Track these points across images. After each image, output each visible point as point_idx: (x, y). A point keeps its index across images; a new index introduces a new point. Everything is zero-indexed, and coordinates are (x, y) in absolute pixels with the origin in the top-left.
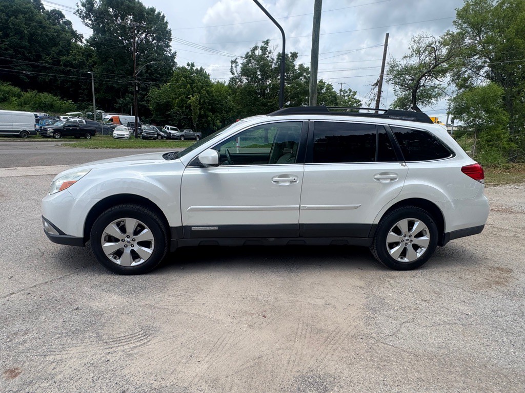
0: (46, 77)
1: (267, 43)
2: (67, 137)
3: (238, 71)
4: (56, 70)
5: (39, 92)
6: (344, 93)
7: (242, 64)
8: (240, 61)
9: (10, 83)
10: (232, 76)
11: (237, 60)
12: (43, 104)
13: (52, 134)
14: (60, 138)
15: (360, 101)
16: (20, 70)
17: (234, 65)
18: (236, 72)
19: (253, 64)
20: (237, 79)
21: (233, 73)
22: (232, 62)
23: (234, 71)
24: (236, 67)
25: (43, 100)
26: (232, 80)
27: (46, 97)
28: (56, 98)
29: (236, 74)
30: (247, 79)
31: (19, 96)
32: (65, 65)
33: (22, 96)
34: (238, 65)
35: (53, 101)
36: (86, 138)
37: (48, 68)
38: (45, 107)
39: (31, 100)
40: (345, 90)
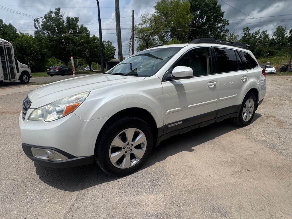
1: (59, 9)
3: (40, 27)
6: (105, 43)
7: (42, 22)
8: (41, 20)
10: (36, 30)
11: (38, 20)
15: (115, 48)
17: (36, 22)
18: (38, 27)
19: (51, 23)
20: (40, 32)
21: (36, 28)
22: (35, 20)
23: (37, 26)
24: (38, 24)
26: (36, 33)
29: (39, 29)
30: (48, 32)
34: (40, 23)
40: (105, 41)
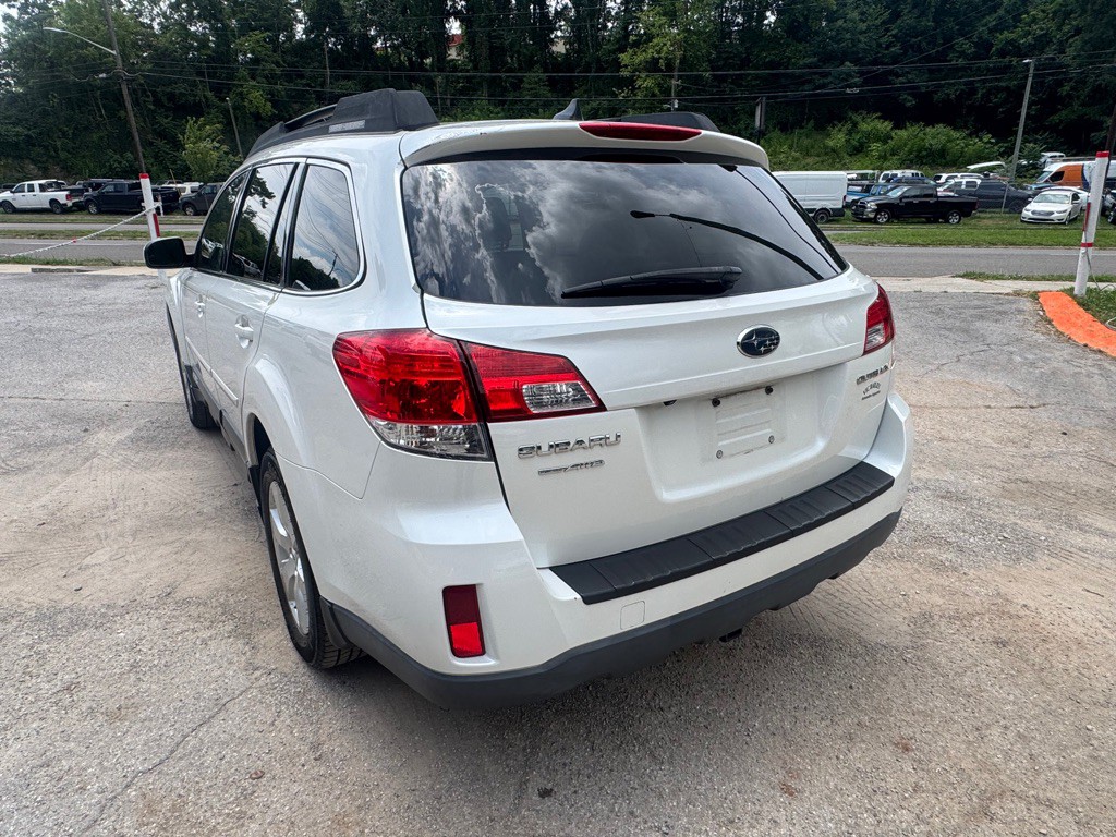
0: (952, 89)
2: (911, 220)
4: (979, 68)
5: (927, 125)
9: (879, 114)
12: (926, 150)
13: (872, 216)
14: (888, 222)
16: (904, 83)
25: (929, 141)
27: (937, 135)
28: (955, 134)
31: (885, 139)
32: (1002, 53)
33: (892, 138)
35: (949, 141)
36: (947, 221)
37: (963, 69)
38: (928, 156)
39: (906, 144)
